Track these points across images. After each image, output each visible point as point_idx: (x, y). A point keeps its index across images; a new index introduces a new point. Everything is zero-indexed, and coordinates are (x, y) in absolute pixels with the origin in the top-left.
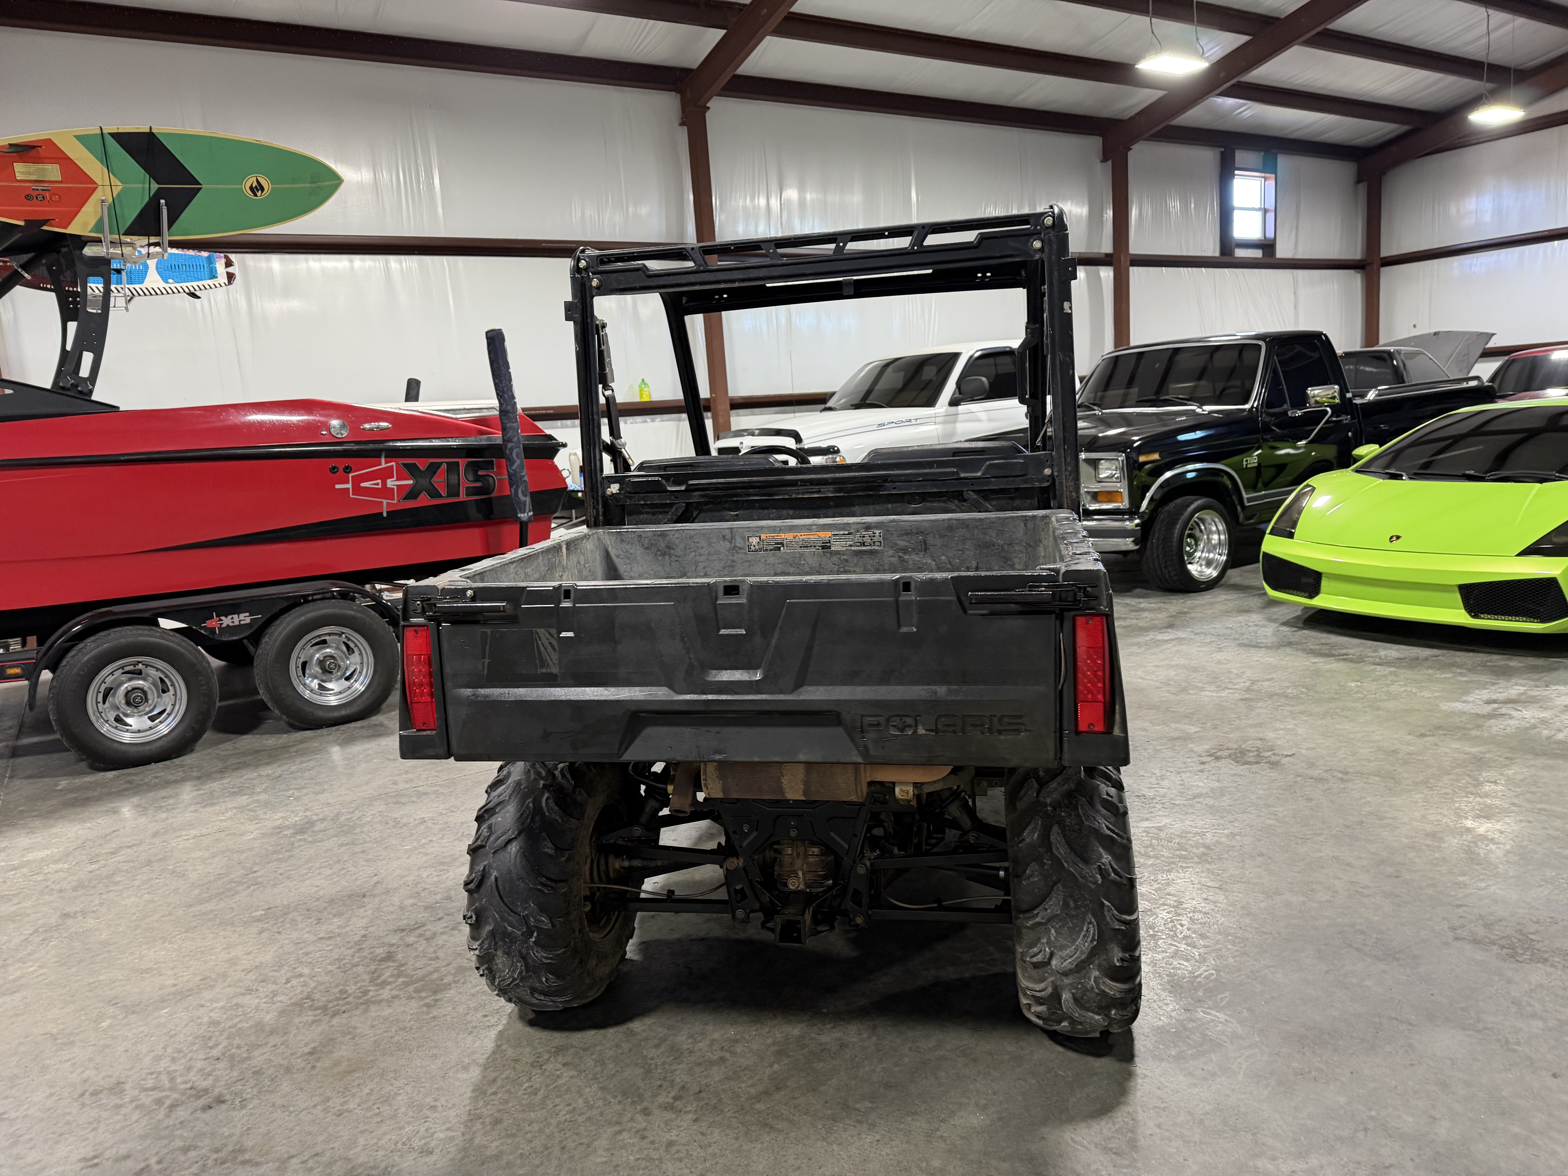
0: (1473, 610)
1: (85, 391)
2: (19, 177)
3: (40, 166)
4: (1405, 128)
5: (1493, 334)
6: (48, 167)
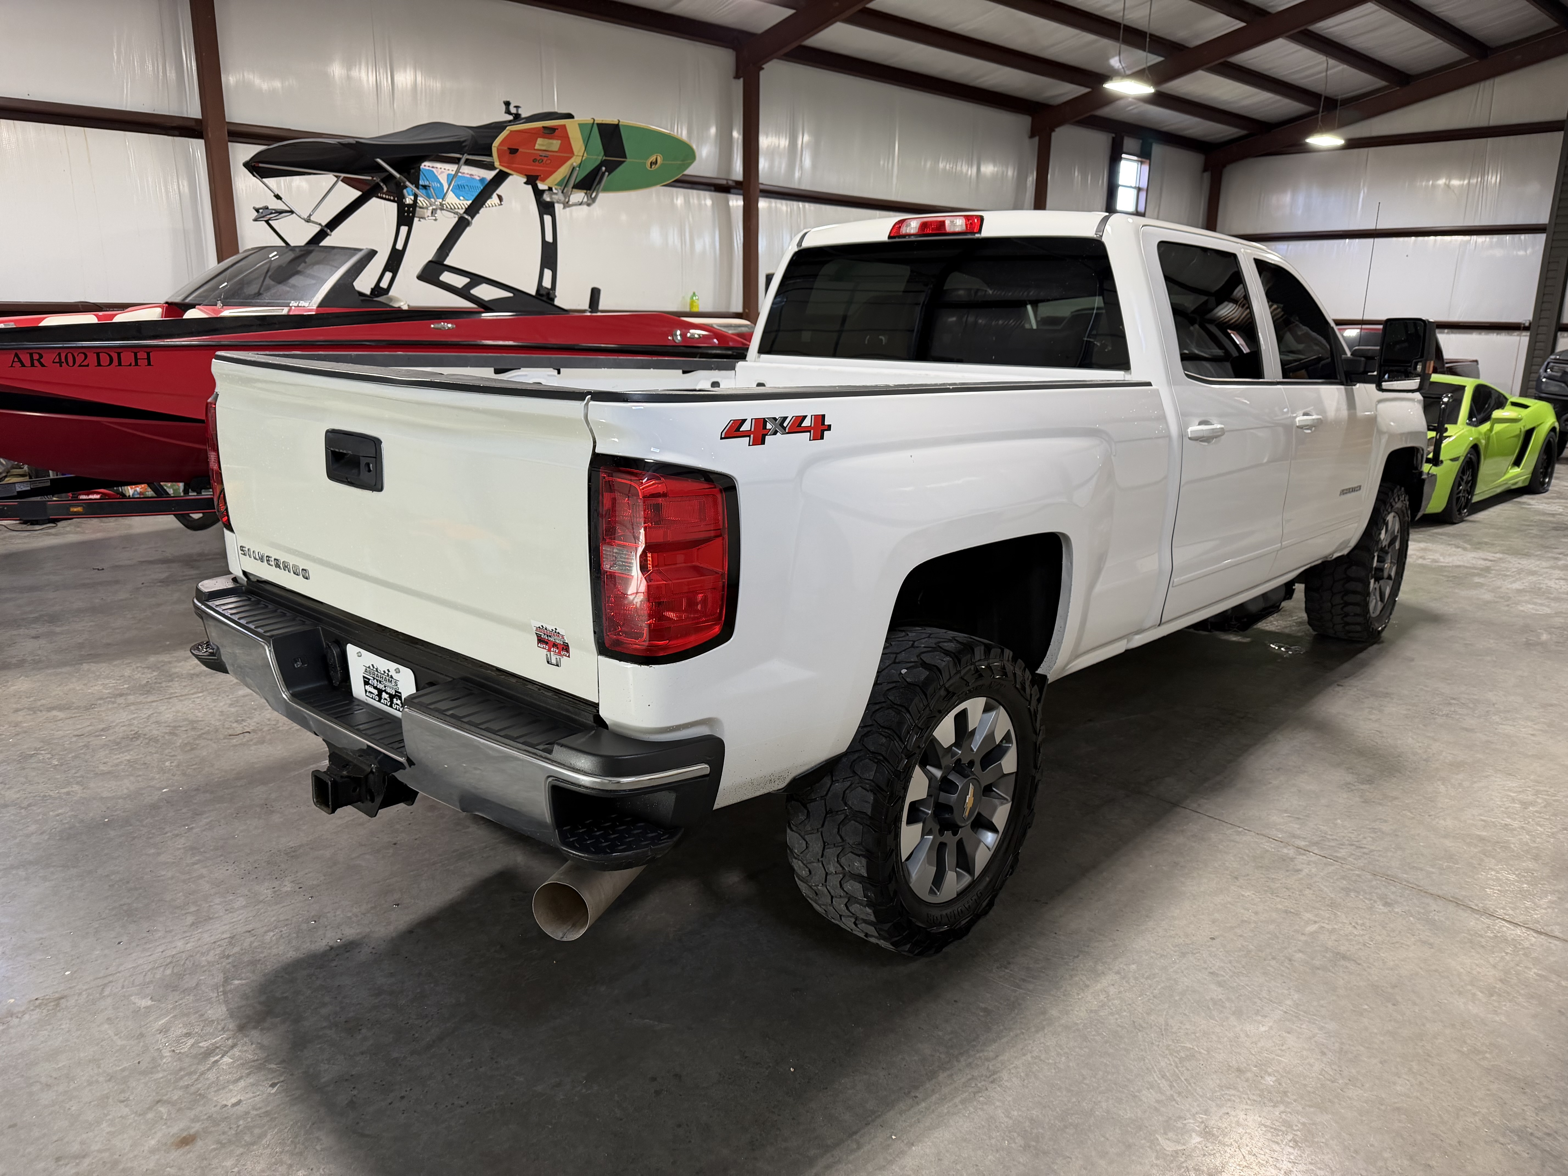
1: (553, 298)
2: (537, 147)
3: (551, 141)
6: (555, 142)
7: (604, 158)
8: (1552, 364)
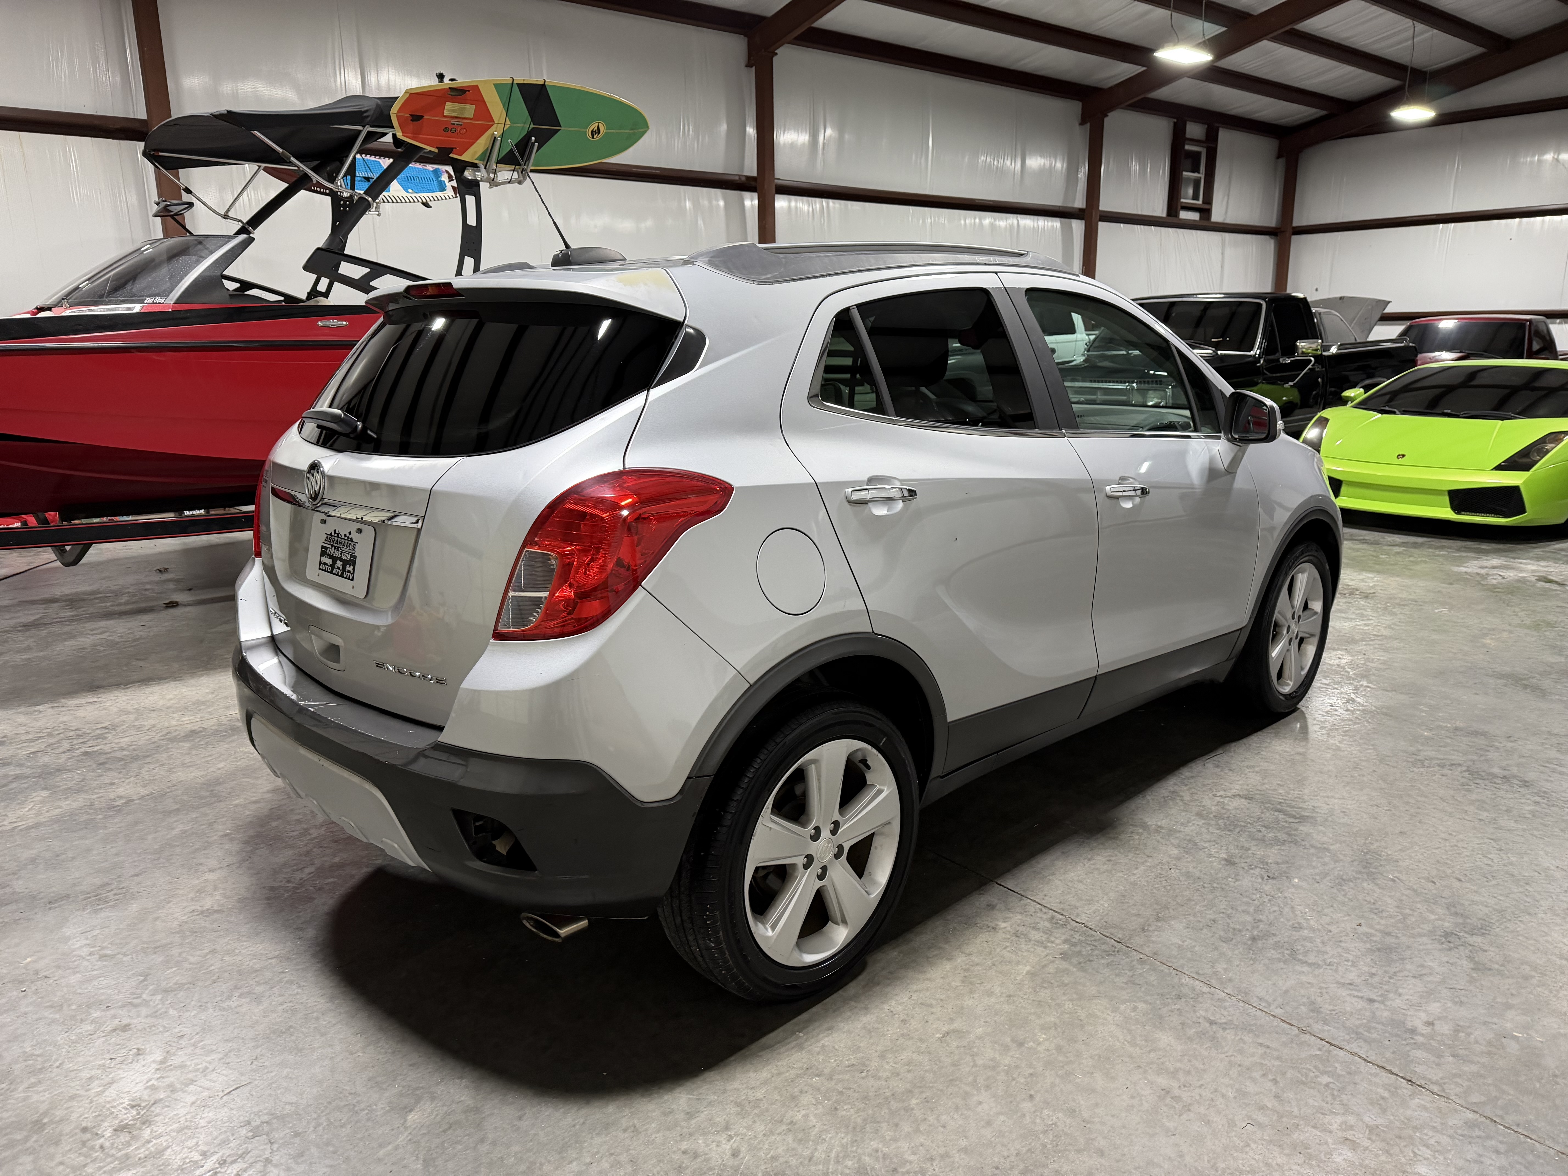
0: (1457, 507)
2: (446, 113)
3: (463, 105)
4: (1323, 113)
5: (1389, 302)
6: (468, 106)
7: (532, 126)
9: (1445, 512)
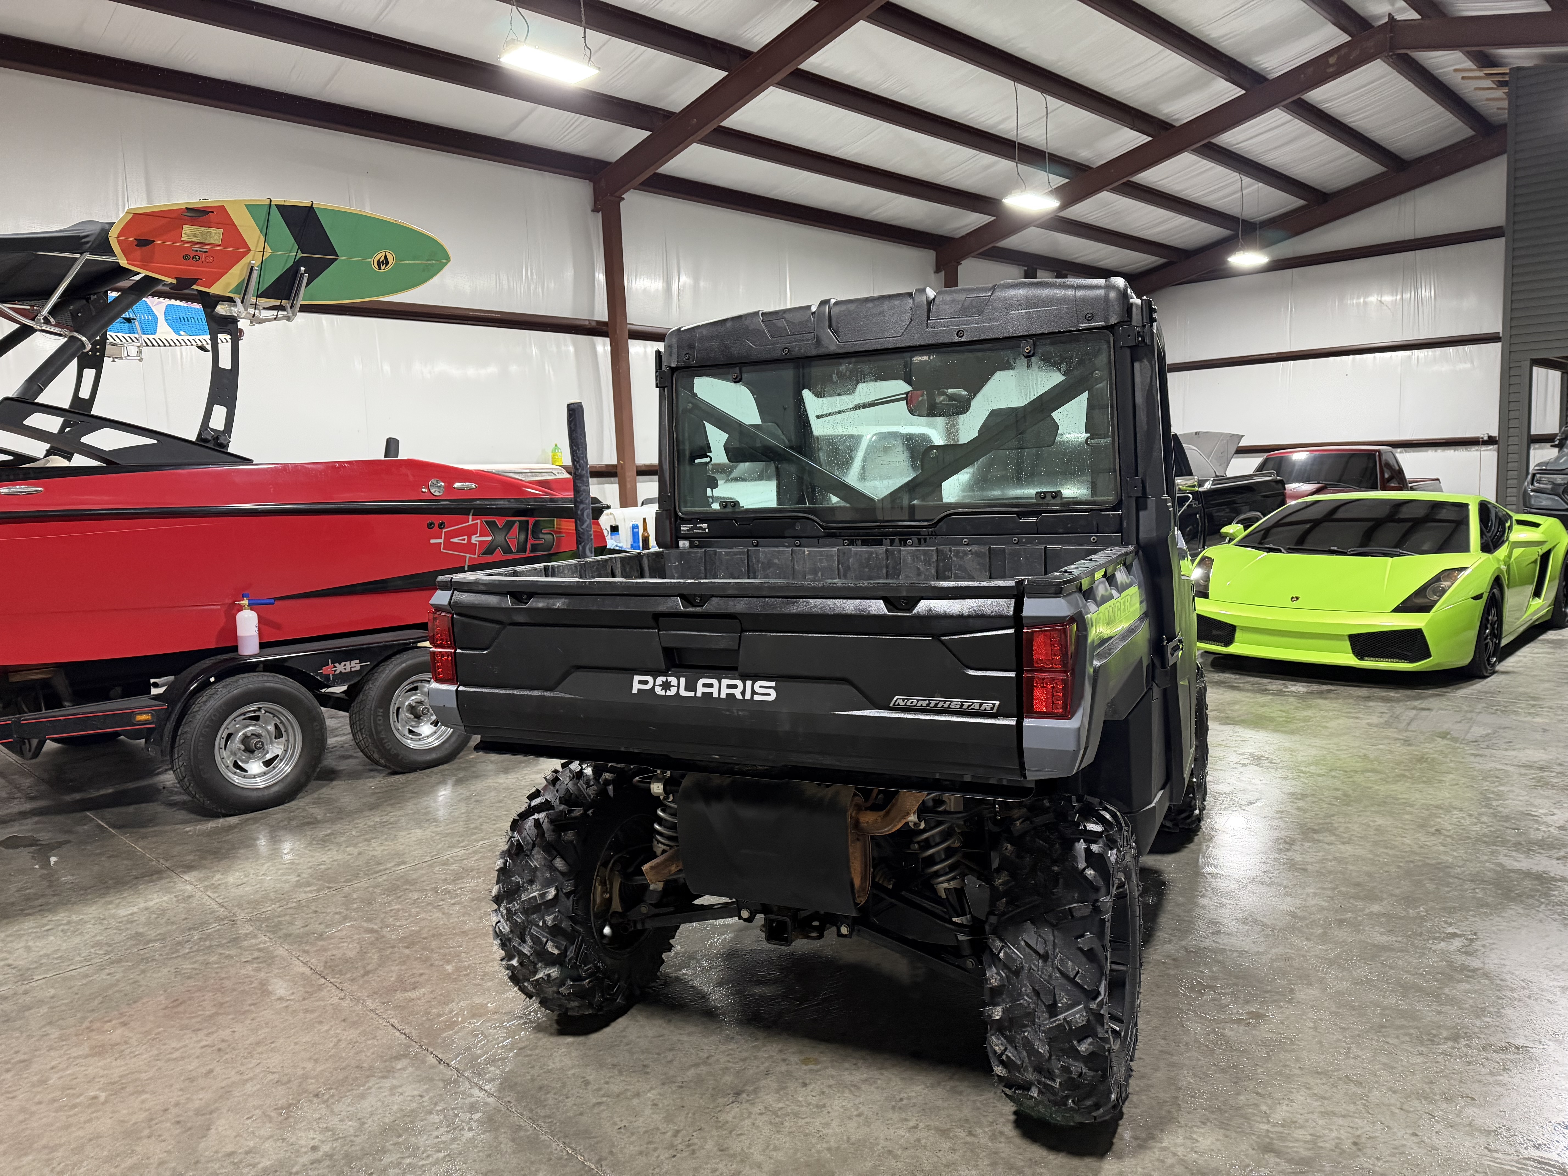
0: (1359, 653)
1: (225, 443)
2: (184, 238)
3: (206, 229)
4: (1163, 261)
5: (1243, 436)
6: (213, 231)
7: (300, 254)
8: (1538, 476)
9: (1347, 658)
